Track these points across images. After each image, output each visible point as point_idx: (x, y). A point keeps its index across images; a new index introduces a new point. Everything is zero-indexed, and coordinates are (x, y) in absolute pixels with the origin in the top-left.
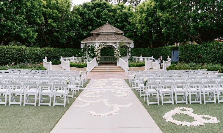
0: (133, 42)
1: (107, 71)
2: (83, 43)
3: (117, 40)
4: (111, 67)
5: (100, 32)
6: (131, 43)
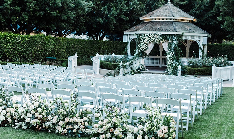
2: (127, 35)
5: (151, 18)
6: (204, 36)
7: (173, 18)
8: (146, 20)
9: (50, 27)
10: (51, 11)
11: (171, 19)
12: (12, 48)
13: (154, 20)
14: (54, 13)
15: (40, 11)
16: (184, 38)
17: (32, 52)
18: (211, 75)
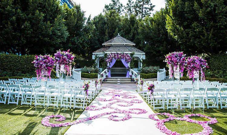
0: (144, 54)
1: (118, 83)
2: (95, 55)
3: (128, 51)
4: (122, 79)
5: (112, 43)
6: (143, 55)
7: (126, 43)
8: (106, 45)
9: (41, 50)
10: (44, 38)
11: (124, 44)
12: (12, 66)
13: (113, 45)
14: (46, 39)
15: (34, 37)
16: (134, 56)
17: (29, 68)
18: (157, 77)
